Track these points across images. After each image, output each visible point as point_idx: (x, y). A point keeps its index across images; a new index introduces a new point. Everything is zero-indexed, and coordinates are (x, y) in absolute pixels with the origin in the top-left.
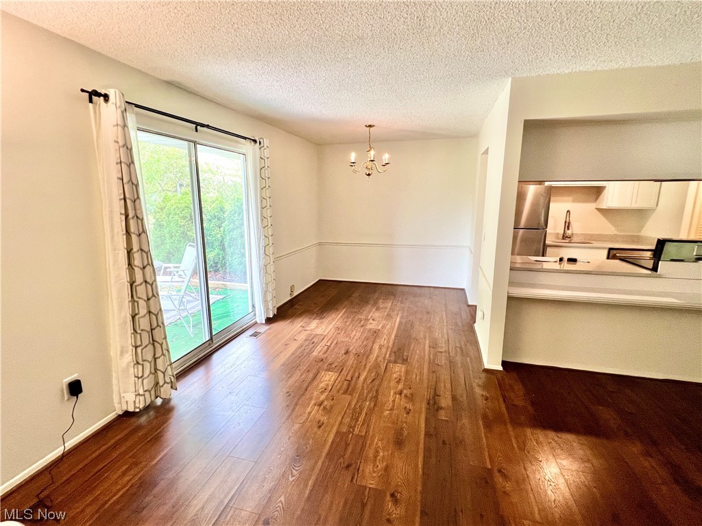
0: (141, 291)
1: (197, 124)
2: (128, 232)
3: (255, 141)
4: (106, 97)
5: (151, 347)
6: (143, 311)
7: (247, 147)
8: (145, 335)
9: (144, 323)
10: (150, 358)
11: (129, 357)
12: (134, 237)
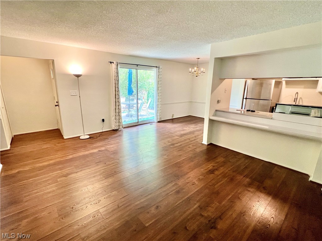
0: (117, 103)
1: (137, 65)
2: (115, 91)
3: (157, 67)
4: (113, 63)
5: (118, 116)
6: (117, 108)
7: (155, 69)
8: (117, 113)
9: (117, 111)
10: (118, 119)
11: (114, 117)
12: (117, 92)
